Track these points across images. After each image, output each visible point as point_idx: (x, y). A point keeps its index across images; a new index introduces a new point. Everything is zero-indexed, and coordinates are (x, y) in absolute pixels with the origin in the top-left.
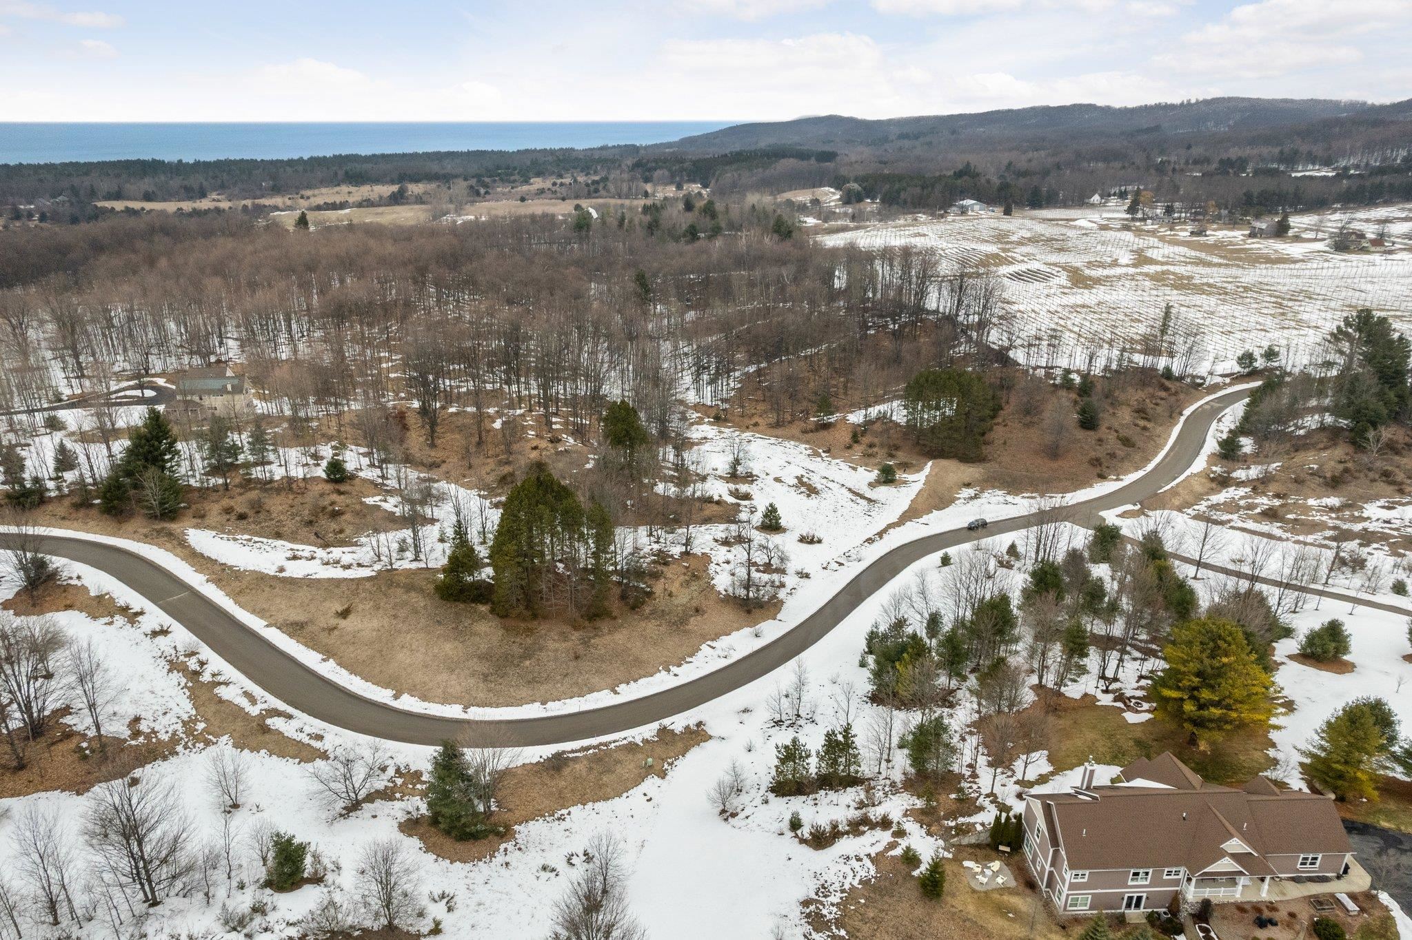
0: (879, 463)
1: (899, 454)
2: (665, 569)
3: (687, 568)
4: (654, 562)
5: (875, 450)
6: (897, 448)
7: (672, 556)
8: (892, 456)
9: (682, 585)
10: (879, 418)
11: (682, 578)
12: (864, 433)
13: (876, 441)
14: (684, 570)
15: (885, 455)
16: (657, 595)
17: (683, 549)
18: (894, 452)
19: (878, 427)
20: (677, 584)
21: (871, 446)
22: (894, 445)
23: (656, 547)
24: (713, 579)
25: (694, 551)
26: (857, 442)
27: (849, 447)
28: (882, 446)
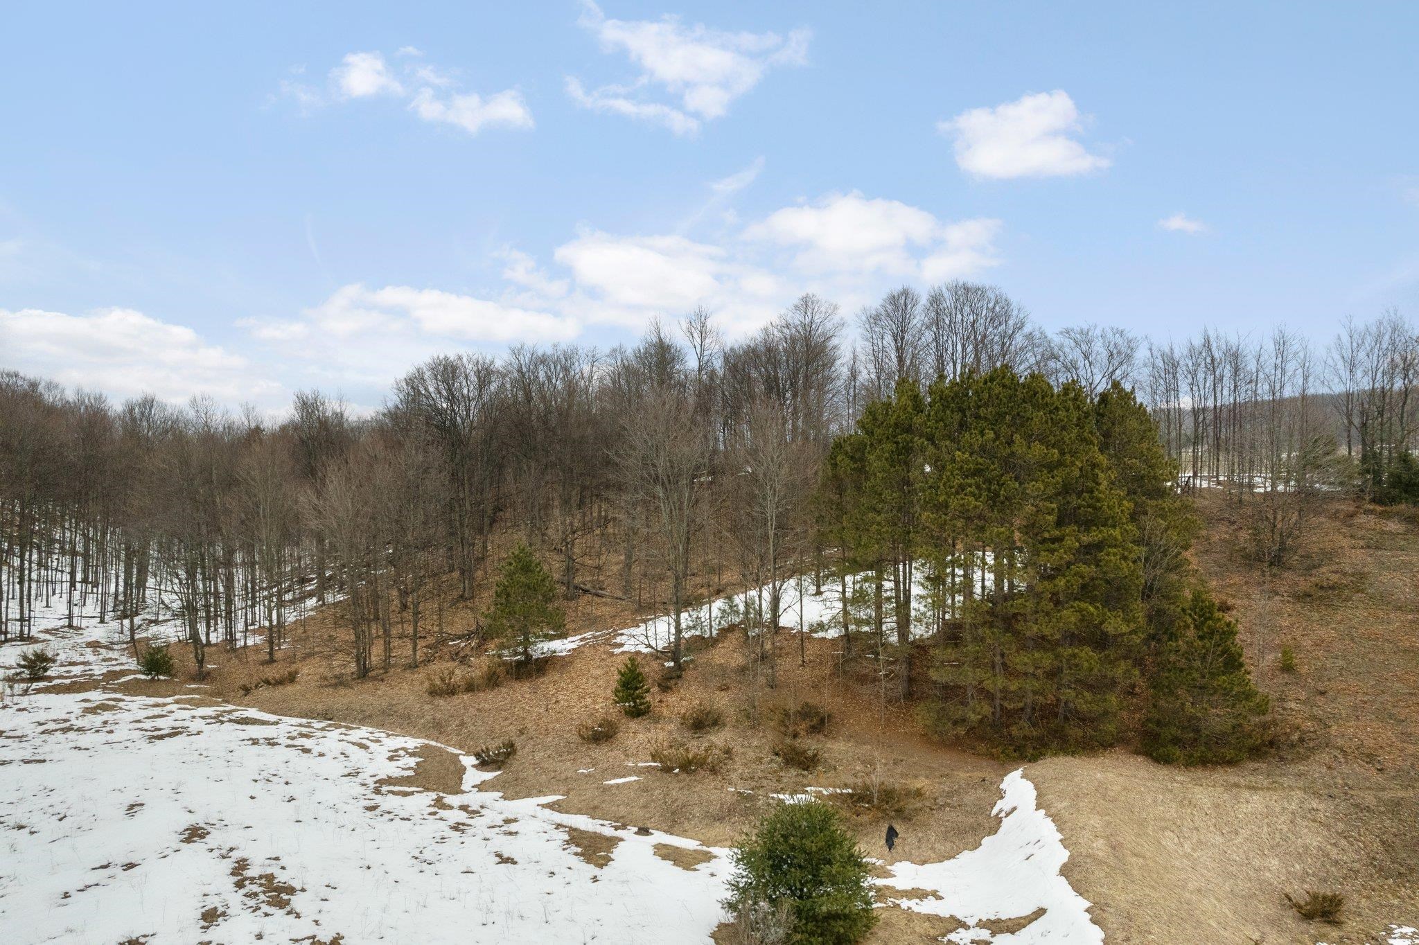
0: (744, 806)
1: (836, 748)
5: (719, 738)
6: (820, 723)
8: (804, 762)
10: (732, 628)
12: (668, 682)
13: (722, 702)
15: (772, 763)
18: (810, 744)
19: (728, 655)
21: (701, 723)
22: (807, 712)
26: (638, 712)
27: (602, 735)
28: (751, 719)
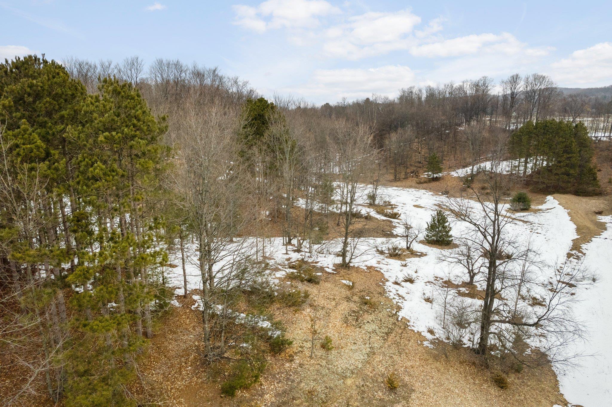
2: (312, 290)
3: (350, 288)
4: (291, 277)
7: (322, 269)
9: (346, 321)
11: (345, 307)
14: (346, 293)
16: (295, 345)
17: (339, 260)
20: (336, 320)
23: (295, 256)
24: (399, 308)
25: (355, 263)
